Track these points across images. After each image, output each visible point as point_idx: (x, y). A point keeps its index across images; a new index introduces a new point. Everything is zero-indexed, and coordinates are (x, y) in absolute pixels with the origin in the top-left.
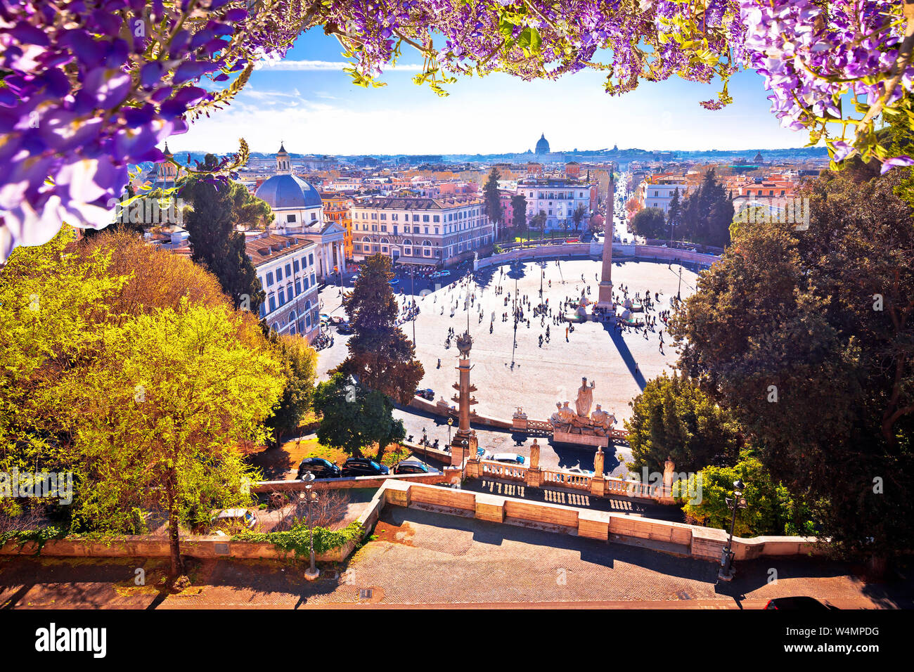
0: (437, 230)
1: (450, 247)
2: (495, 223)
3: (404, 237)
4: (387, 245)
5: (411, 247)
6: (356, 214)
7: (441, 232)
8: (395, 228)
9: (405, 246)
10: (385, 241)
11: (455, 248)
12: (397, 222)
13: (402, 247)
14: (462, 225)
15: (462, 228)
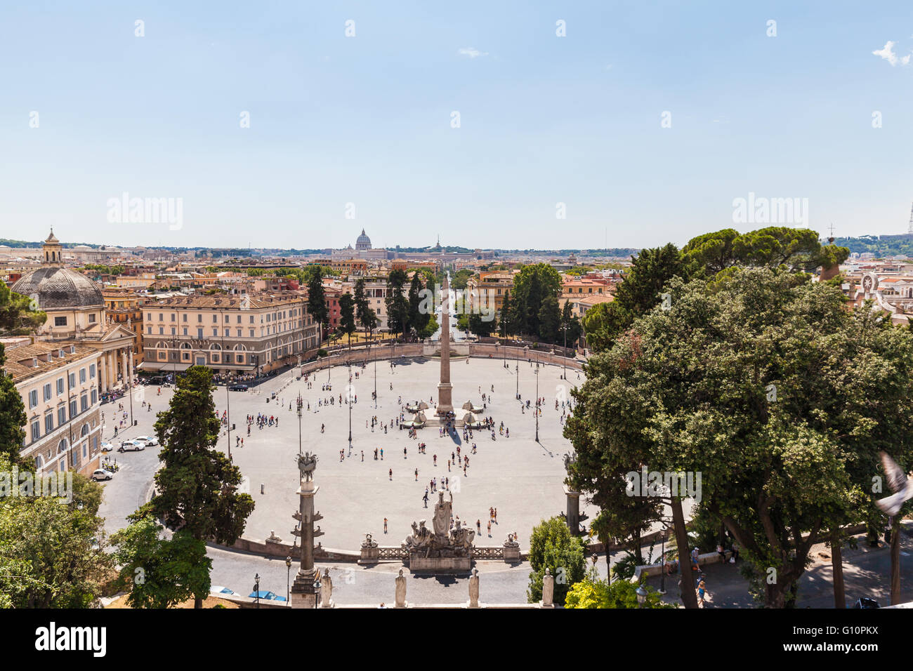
0: (252, 333)
1: (268, 351)
2: (320, 323)
3: (211, 342)
4: (190, 351)
5: (219, 352)
6: (149, 315)
7: (258, 334)
8: (200, 331)
9: (213, 352)
10: (187, 346)
11: (274, 352)
12: (202, 324)
13: (208, 354)
14: (282, 326)
15: (282, 330)
